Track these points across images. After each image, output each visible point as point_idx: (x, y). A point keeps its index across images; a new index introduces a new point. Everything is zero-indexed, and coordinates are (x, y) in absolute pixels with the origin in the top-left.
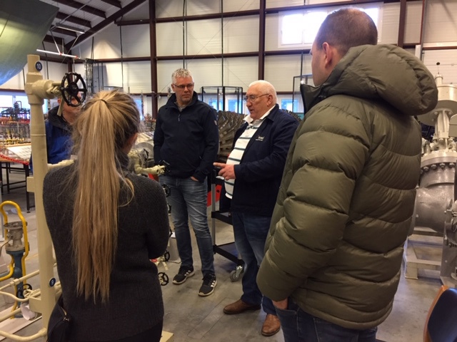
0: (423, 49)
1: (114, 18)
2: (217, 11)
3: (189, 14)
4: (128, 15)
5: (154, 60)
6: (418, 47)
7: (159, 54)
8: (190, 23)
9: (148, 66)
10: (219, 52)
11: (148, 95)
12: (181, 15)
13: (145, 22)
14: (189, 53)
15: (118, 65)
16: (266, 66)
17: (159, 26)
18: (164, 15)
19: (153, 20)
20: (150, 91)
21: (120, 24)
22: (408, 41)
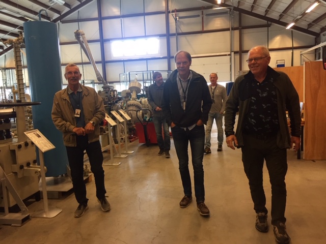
22: (172, 55)
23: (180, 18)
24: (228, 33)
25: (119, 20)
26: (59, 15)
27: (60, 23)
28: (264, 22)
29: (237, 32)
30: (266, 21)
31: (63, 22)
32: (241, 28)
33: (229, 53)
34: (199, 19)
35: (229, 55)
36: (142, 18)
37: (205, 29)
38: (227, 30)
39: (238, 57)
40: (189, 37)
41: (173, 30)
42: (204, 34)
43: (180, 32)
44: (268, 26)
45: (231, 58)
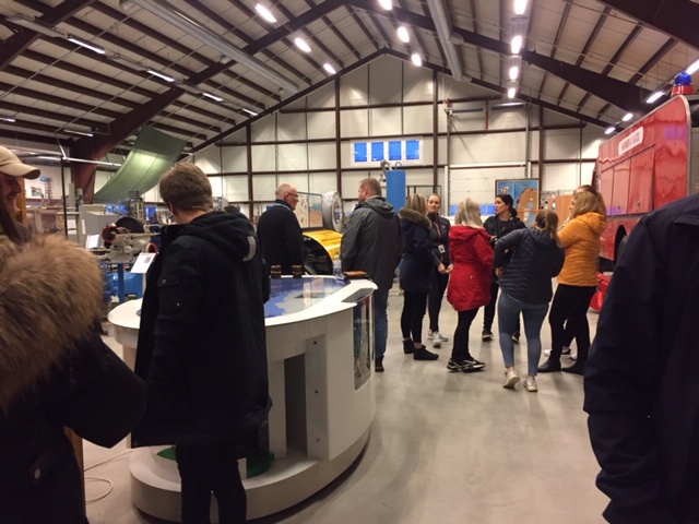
0: (449, 169)
1: (214, 140)
2: (303, 138)
3: (280, 140)
4: (226, 139)
5: (250, 174)
6: (446, 167)
7: (254, 170)
8: (281, 146)
9: (245, 179)
10: (306, 169)
11: (245, 203)
12: (273, 140)
13: (243, 144)
14: (280, 169)
15: (219, 178)
16: (344, 179)
17: (254, 148)
18: (258, 140)
19: (249, 144)
20: (247, 199)
21: (220, 145)
22: (440, 163)
23: (454, 112)
24: (523, 135)
25: (366, 111)
26: (278, 102)
27: (279, 114)
28: (577, 120)
29: (536, 135)
31: (283, 112)
32: (543, 128)
33: (524, 163)
34: (482, 114)
35: (524, 166)
36: (399, 109)
37: (490, 128)
38: (523, 130)
39: (536, 168)
40: (466, 139)
41: (443, 128)
42: (488, 135)
43: (454, 130)
44: (581, 126)
45: (526, 170)
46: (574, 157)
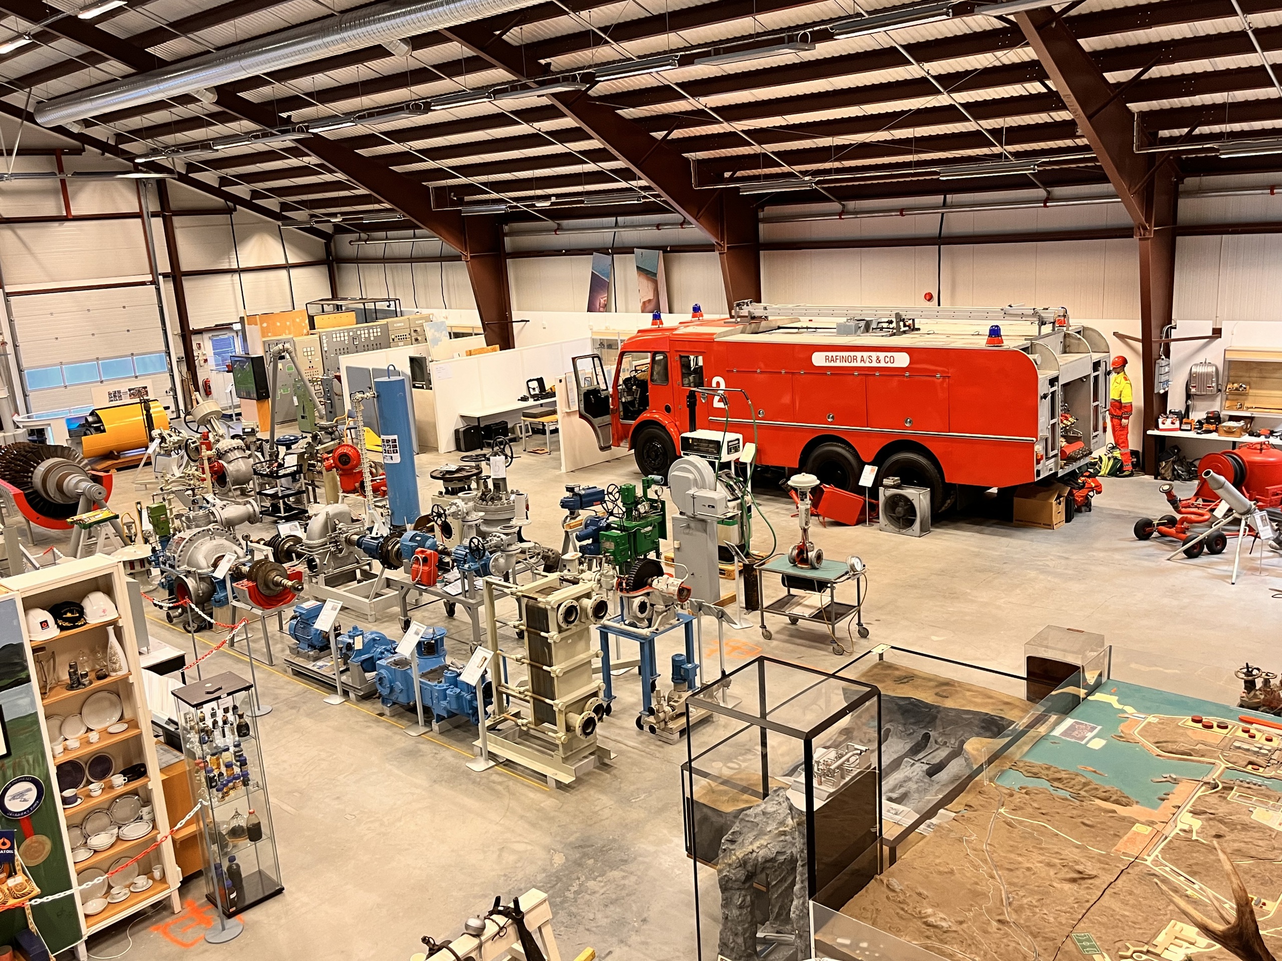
0: (7, 293)
6: (2, 291)
24: (134, 225)
28: (219, 201)
29: (157, 224)
30: (223, 201)
32: (167, 213)
33: (149, 278)
35: (152, 283)
37: (74, 213)
39: (171, 285)
40: (25, 231)
44: (228, 212)
45: (158, 290)
46: (226, 266)
